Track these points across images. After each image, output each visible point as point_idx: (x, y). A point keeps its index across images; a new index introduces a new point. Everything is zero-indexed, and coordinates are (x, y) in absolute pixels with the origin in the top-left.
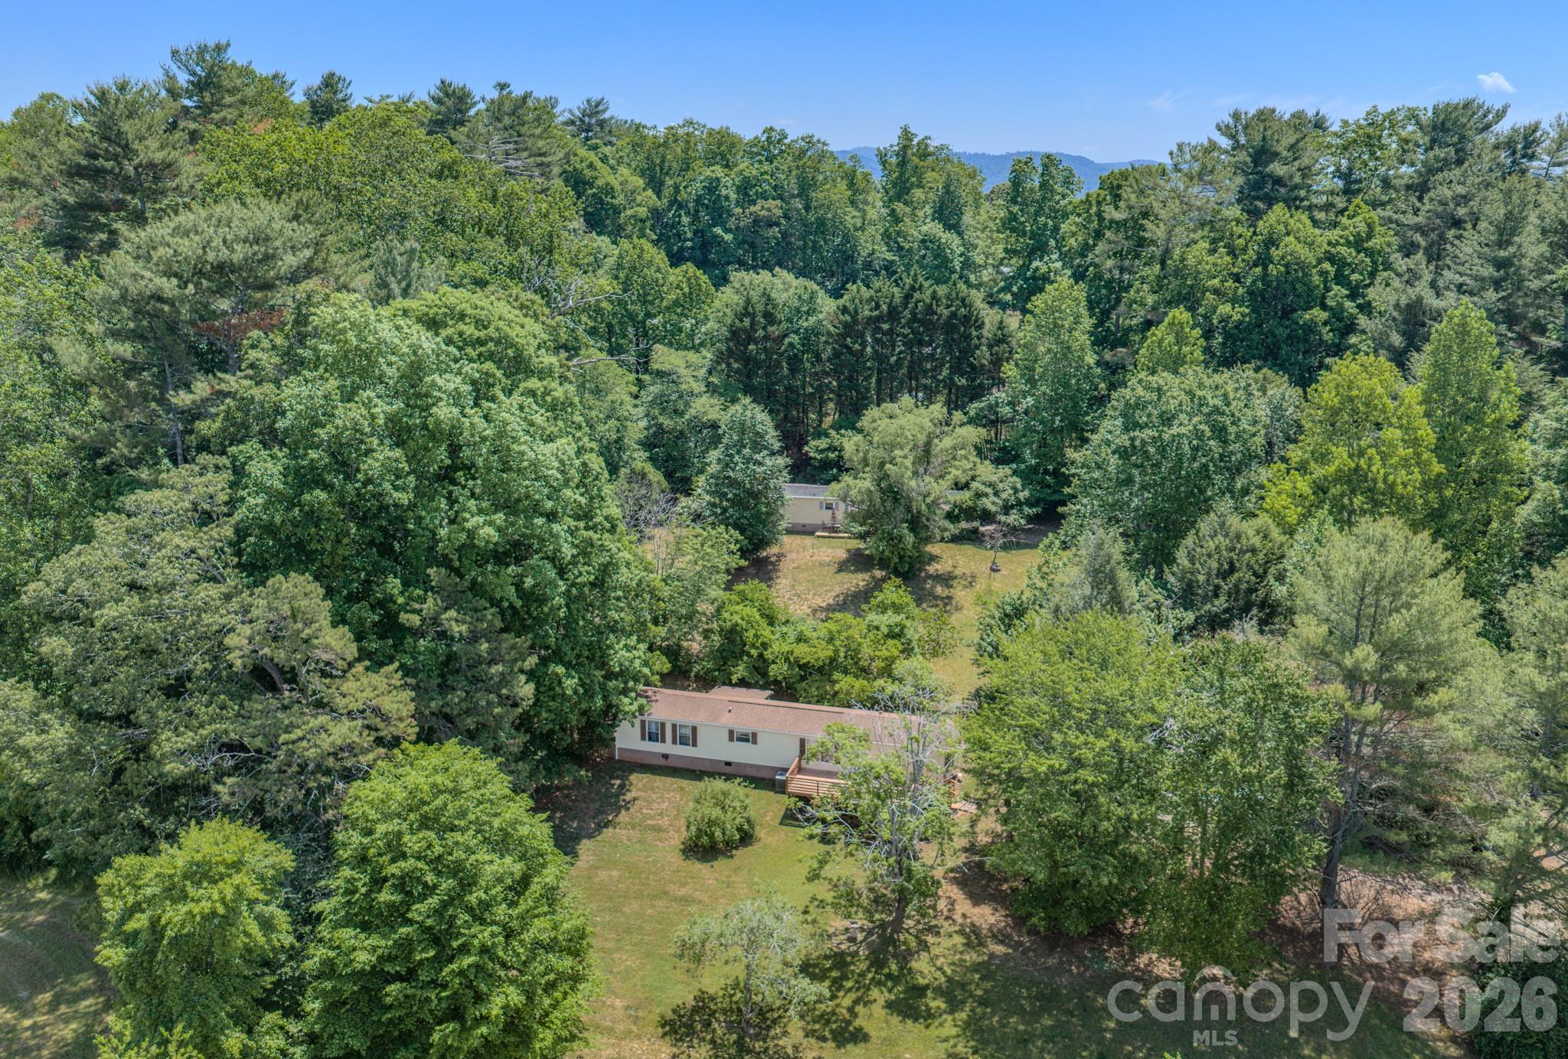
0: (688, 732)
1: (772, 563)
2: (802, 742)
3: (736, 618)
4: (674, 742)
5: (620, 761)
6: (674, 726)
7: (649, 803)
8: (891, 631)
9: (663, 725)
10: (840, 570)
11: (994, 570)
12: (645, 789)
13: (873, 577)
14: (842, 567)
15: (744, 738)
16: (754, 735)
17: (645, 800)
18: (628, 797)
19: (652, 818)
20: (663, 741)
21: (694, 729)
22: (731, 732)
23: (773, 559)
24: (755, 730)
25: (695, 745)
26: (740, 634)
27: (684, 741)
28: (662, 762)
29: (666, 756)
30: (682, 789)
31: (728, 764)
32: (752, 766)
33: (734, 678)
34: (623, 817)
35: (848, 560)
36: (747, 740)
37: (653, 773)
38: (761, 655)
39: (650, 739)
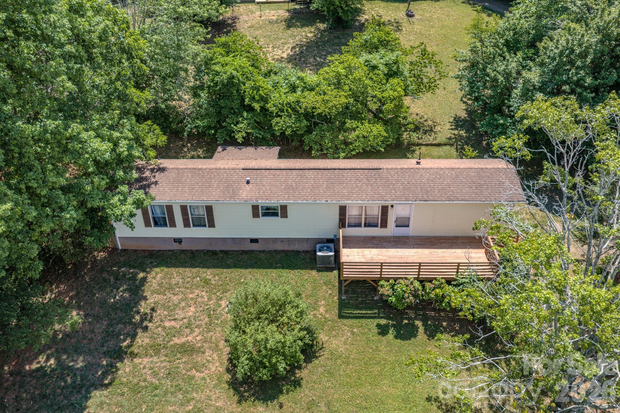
0: (203, 212)
1: (229, 25)
2: (343, 210)
3: (230, 70)
4: (186, 224)
5: (124, 250)
6: (184, 209)
7: (171, 309)
8: (390, 70)
9: (170, 208)
10: (289, 27)
11: (410, 15)
12: (162, 290)
13: (319, 29)
14: (289, 24)
15: (270, 212)
16: (284, 208)
17: (165, 307)
18: (144, 307)
19: (179, 332)
20: (173, 224)
21: (209, 209)
22: (255, 208)
23: (230, 21)
24: (283, 202)
25: (212, 225)
26: (237, 87)
27: (199, 223)
28: (176, 246)
29: (179, 241)
30: (207, 282)
31: (254, 241)
32: (282, 240)
33: (239, 137)
34: (142, 339)
35: (292, 18)
36: (275, 214)
37: (169, 265)
38: (263, 109)
39: (156, 224)
